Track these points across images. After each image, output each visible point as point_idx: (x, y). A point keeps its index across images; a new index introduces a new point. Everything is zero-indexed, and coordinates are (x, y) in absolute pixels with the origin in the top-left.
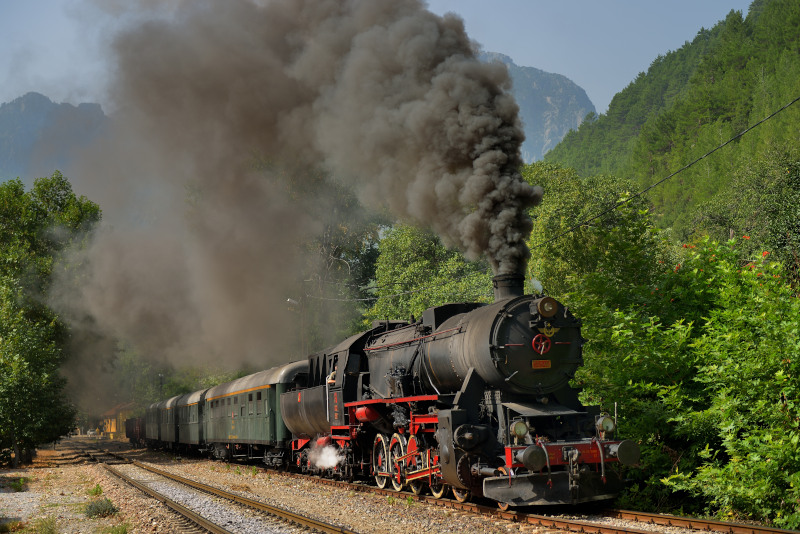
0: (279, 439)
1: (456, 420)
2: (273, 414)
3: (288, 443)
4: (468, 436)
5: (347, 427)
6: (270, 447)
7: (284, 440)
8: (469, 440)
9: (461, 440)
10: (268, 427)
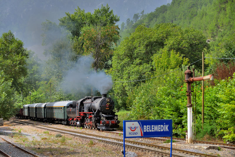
0: (66, 118)
1: (95, 117)
2: (64, 112)
3: (68, 119)
4: (96, 119)
5: (80, 117)
6: (64, 120)
7: (67, 119)
8: (96, 120)
9: (95, 120)
10: (63, 116)
